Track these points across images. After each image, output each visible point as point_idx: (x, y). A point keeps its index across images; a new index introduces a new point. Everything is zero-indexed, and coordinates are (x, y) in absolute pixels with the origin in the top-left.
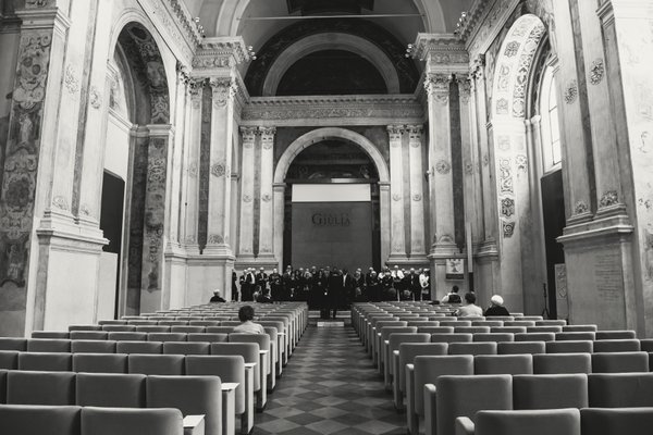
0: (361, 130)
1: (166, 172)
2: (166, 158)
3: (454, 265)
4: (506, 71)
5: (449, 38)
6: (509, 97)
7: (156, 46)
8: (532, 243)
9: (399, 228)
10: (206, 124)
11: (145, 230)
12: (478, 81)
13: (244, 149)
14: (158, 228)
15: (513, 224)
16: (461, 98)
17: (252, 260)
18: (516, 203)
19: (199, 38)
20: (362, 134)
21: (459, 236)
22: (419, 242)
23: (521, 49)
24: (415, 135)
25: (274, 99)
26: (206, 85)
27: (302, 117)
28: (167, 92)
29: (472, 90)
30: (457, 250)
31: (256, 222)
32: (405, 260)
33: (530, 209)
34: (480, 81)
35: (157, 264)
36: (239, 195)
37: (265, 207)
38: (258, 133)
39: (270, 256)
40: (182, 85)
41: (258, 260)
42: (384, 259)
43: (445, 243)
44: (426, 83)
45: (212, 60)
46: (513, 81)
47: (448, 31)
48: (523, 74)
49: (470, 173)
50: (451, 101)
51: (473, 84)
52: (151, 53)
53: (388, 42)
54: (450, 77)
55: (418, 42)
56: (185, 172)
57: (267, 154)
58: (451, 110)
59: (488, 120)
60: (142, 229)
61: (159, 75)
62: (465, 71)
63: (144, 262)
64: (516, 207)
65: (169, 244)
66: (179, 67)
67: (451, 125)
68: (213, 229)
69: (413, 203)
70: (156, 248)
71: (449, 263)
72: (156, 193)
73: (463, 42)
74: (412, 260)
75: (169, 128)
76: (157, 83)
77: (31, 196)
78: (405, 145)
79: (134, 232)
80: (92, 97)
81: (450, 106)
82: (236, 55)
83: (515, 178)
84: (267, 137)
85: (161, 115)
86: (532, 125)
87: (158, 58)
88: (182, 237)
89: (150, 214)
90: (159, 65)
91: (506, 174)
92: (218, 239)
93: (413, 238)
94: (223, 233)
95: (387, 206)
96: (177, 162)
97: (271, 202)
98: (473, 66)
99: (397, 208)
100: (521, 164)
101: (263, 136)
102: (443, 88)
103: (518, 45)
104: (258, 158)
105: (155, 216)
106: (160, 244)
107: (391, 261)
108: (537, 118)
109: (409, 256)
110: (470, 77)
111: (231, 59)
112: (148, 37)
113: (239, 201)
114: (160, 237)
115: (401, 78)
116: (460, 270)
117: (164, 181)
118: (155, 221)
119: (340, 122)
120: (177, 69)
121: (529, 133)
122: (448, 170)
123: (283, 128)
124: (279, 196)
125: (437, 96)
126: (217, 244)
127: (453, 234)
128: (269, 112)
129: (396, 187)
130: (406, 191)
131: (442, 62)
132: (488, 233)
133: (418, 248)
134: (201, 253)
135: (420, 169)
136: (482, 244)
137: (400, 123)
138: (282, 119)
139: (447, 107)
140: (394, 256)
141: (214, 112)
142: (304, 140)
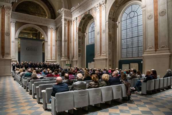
0: (41, 26)
3: (68, 62)
4: (82, 23)
6: (81, 28)
9: (50, 53)
10: (3, 19)
16: (70, 25)
20: (41, 27)
22: (54, 56)
23: (85, 19)
24: (54, 30)
25: (16, 13)
27: (24, 20)
29: (72, 24)
30: (68, 59)
32: (51, 60)
37: (12, 44)
39: (14, 58)
42: (45, 60)
44: (62, 20)
53: (48, 4)
54: (68, 20)
59: (77, 32)
68: (6, 51)
69: (53, 47)
74: (52, 61)
78: (51, 32)
81: (68, 27)
84: (13, 24)
93: (53, 55)
95: (47, 47)
97: (14, 43)
99: (49, 48)
102: (67, 22)
107: (48, 60)
115: (51, 15)
119: (35, 23)
122: (66, 42)
123: (18, 22)
124: (17, 42)
125: (65, 24)
126: (8, 55)
127: (67, 56)
128: (14, 16)
129: (49, 43)
130: (51, 43)
131: (66, 16)
132: (75, 56)
133: (54, 58)
134: (3, 57)
135: (55, 38)
136: (73, 58)
137: (51, 26)
138: (18, 19)
139: (67, 27)
140: (48, 59)
141: (6, 16)
142: (24, 26)
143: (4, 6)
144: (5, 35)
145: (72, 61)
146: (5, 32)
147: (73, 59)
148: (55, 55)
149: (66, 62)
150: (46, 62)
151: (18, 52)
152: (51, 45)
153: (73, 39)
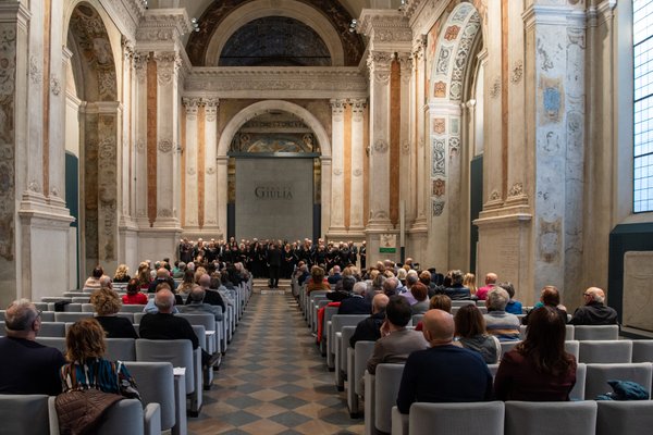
0: (304, 103)
1: (116, 149)
2: (116, 135)
3: (387, 240)
4: (445, 54)
5: (393, 15)
6: (447, 80)
7: (102, 23)
8: (460, 220)
9: (340, 202)
10: (152, 98)
11: (99, 205)
12: (419, 62)
13: (188, 121)
14: (111, 203)
15: (443, 203)
16: (402, 78)
17: (197, 232)
18: (447, 183)
19: (142, 10)
20: (305, 107)
21: (394, 212)
22: (357, 216)
23: (461, 33)
24: (358, 110)
25: (217, 69)
26: (150, 60)
27: (245, 89)
28: (113, 69)
29: (414, 69)
30: (390, 226)
31: (201, 195)
32: (344, 233)
33: (459, 190)
34: (421, 61)
35: (112, 236)
36: (184, 167)
37: (209, 180)
38: (201, 105)
39: (215, 228)
40: (127, 61)
41: (203, 232)
42: (324, 232)
43: (381, 219)
44: (368, 61)
45: (156, 33)
46: (451, 64)
47: (393, 7)
48: (462, 57)
49: (407, 152)
50: (393, 80)
51: (414, 63)
52: (97, 30)
54: (392, 56)
55: (362, 18)
56: (133, 148)
57: (210, 127)
58: (392, 90)
59: (425, 103)
60: (96, 203)
61: (105, 52)
62: (407, 50)
63: (100, 235)
64: (447, 187)
65: (122, 218)
66: (123, 42)
67: (391, 105)
68: (161, 203)
69: (354, 178)
70: (110, 222)
71: (382, 238)
72: (107, 169)
73: (407, 19)
74: (351, 233)
75: (118, 106)
76: (103, 60)
77: (11, 180)
78: (347, 120)
79: (89, 207)
80: (52, 84)
81: (392, 85)
82: (180, 27)
83: (447, 160)
84: (211, 109)
85: (109, 92)
86: (467, 109)
87: (104, 35)
88: (133, 212)
89: (103, 190)
90: (105, 41)
91: (439, 156)
92: (168, 213)
93: (352, 212)
94: (172, 208)
95: (327, 180)
96: (126, 139)
97: (214, 176)
98: (415, 46)
99: (338, 182)
100: (455, 146)
101: (206, 108)
102: (386, 67)
103: (459, 29)
104: (201, 130)
105: (108, 192)
106: (115, 218)
107: (331, 233)
108: (472, 102)
109: (348, 229)
110: (412, 56)
111: (175, 32)
112: (94, 15)
113: (183, 174)
114: (114, 211)
116: (393, 245)
117: (115, 158)
118: (108, 196)
119: (284, 95)
120: (122, 44)
121: (464, 117)
122: (385, 150)
123: (226, 100)
124: (223, 169)
125: (379, 75)
126: (167, 218)
127: (388, 211)
128: (212, 82)
129: (338, 162)
130: (348, 165)
131: (385, 40)
132: (420, 211)
133: (356, 222)
134: (152, 226)
135: (362, 143)
136: (414, 221)
137: (343, 97)
138: (225, 90)
139: (388, 87)
140: (333, 229)
141: (159, 87)
142: (247, 113)
143: (152, 53)
144: (158, 152)
145: (408, 235)
146: (159, 140)
147: (412, 227)
148: (362, 212)
149: (382, 239)
150: (327, 238)
151: (228, 205)
152: (348, 172)
153: (414, 136)
